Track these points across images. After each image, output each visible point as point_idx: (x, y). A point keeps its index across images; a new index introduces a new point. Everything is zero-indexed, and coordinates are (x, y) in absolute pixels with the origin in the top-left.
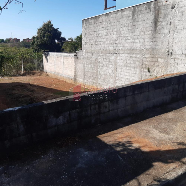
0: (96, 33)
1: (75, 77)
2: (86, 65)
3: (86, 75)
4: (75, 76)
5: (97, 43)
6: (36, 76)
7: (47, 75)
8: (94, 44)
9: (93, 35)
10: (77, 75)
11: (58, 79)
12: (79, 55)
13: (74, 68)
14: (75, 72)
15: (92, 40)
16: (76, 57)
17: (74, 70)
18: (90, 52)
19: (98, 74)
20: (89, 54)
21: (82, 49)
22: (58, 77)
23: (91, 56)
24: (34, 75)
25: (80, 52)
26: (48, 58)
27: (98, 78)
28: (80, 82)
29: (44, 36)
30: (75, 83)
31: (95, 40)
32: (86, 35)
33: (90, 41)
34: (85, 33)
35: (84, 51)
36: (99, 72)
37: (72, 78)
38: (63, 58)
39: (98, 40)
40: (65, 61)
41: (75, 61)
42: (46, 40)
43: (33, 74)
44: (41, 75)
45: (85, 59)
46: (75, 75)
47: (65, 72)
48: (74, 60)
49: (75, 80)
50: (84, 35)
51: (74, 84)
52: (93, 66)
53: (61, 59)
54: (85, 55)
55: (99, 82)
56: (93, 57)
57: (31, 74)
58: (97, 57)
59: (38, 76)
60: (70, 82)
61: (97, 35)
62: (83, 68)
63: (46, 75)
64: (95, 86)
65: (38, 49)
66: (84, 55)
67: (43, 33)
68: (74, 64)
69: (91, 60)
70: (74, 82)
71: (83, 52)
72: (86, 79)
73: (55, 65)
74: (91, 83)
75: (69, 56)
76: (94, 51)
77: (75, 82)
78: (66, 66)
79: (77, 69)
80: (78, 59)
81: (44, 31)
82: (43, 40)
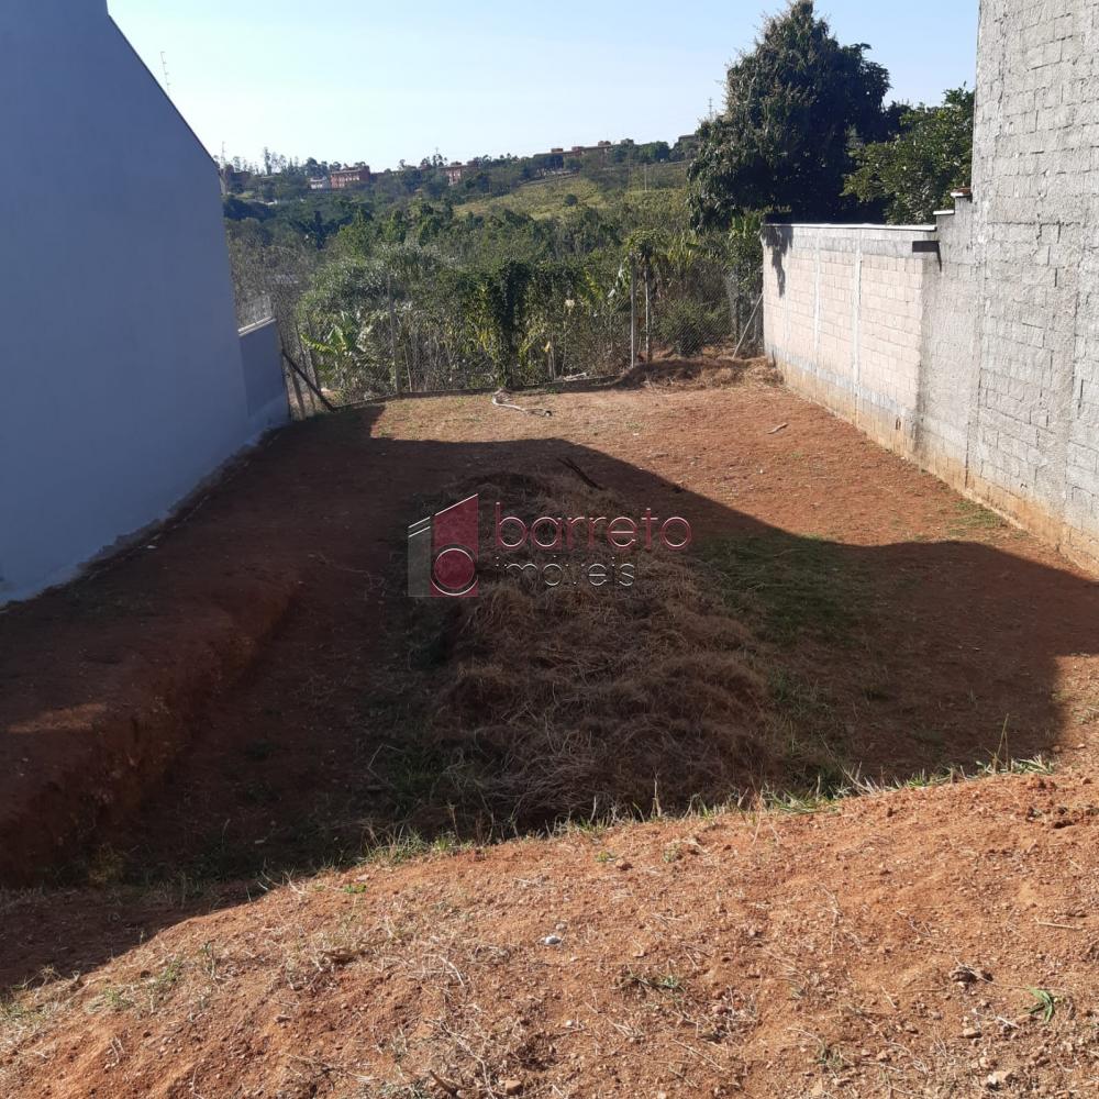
0: (1070, 49)
1: (918, 409)
2: (988, 325)
3: (991, 401)
4: (922, 402)
5: (1074, 140)
6: (703, 388)
7: (776, 380)
8: (1052, 144)
9: (1049, 73)
10: (933, 395)
11: (830, 410)
12: (948, 241)
13: (914, 339)
14: (920, 372)
15: (1041, 115)
16: (933, 255)
17: (916, 357)
18: (1024, 219)
19: (1074, 406)
20: (1013, 230)
21: (969, 197)
22: (828, 398)
23: (1027, 249)
24: (691, 378)
25: (956, 217)
26: (786, 261)
27: (1067, 437)
28: (951, 452)
29: (756, 115)
30: (920, 452)
31: (1061, 117)
32: (1002, 76)
33: (1031, 119)
34: (997, 57)
35: (986, 204)
36: (1078, 383)
37: (903, 412)
38: (858, 265)
39: (1083, 111)
40: (866, 289)
41: (925, 289)
42: (771, 138)
43: (686, 376)
44: (735, 379)
45: (989, 274)
46: (919, 396)
47: (863, 367)
48: (918, 278)
49: (919, 431)
50: (989, 78)
51: (913, 459)
52: (1036, 336)
53: (849, 271)
54: (992, 240)
55: (1074, 475)
56: (1041, 258)
57: (671, 374)
58: (1073, 259)
59: (716, 385)
60: (889, 446)
61: (1082, 70)
62: (971, 345)
63: (766, 380)
64: (1041, 499)
65: (725, 205)
66: (981, 240)
67: (754, 90)
68: (916, 310)
69: (1026, 281)
70: (910, 443)
71: (976, 217)
72: (989, 436)
73: (817, 316)
74: (1015, 469)
75: (891, 249)
76: (1048, 210)
77: (917, 446)
78: (870, 326)
79: (932, 347)
80: (943, 274)
81: (759, 75)
82: (751, 143)
